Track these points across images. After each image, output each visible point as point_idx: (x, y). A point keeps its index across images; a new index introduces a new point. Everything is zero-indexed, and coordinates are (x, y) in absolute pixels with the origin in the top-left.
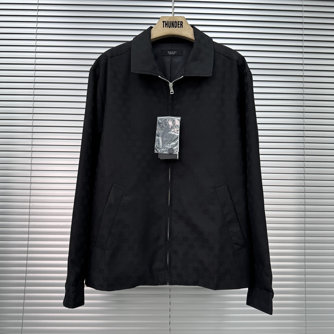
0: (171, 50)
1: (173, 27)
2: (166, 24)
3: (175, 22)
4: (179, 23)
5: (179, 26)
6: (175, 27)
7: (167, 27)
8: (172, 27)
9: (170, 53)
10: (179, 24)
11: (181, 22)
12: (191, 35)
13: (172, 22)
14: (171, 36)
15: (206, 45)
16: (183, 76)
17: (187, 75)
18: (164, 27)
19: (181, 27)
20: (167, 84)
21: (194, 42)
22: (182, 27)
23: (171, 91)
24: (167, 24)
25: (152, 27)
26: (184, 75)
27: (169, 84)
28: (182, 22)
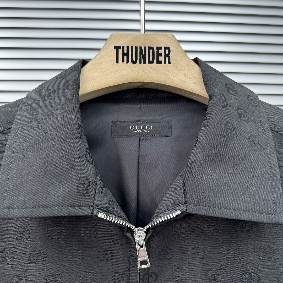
0: (139, 122)
1: (145, 63)
2: (124, 54)
3: (150, 48)
4: (160, 51)
5: (161, 58)
6: (151, 62)
7: (128, 62)
8: (140, 63)
9: (135, 129)
10: (159, 55)
11: (166, 48)
12: (195, 83)
13: (141, 48)
14: (139, 85)
15: (243, 113)
16: (179, 212)
17: (193, 210)
18: (117, 62)
19: (165, 63)
20: (129, 235)
21: (206, 102)
22: (169, 62)
23: (139, 259)
24: (127, 54)
25: (84, 62)
26: (184, 208)
27: (132, 232)
28: (168, 48)
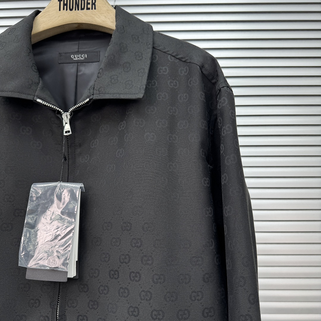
0: (78, 53)
1: (78, 10)
2: (64, 5)
5: (90, 6)
6: (82, 9)
7: (67, 10)
8: (75, 10)
9: (75, 58)
10: (88, 4)
14: (76, 26)
16: (88, 100)
17: (96, 97)
18: (60, 10)
19: (92, 9)
20: (59, 116)
21: (113, 33)
22: (95, 9)
23: (65, 131)
24: (66, 5)
26: (91, 97)
27: (61, 115)
